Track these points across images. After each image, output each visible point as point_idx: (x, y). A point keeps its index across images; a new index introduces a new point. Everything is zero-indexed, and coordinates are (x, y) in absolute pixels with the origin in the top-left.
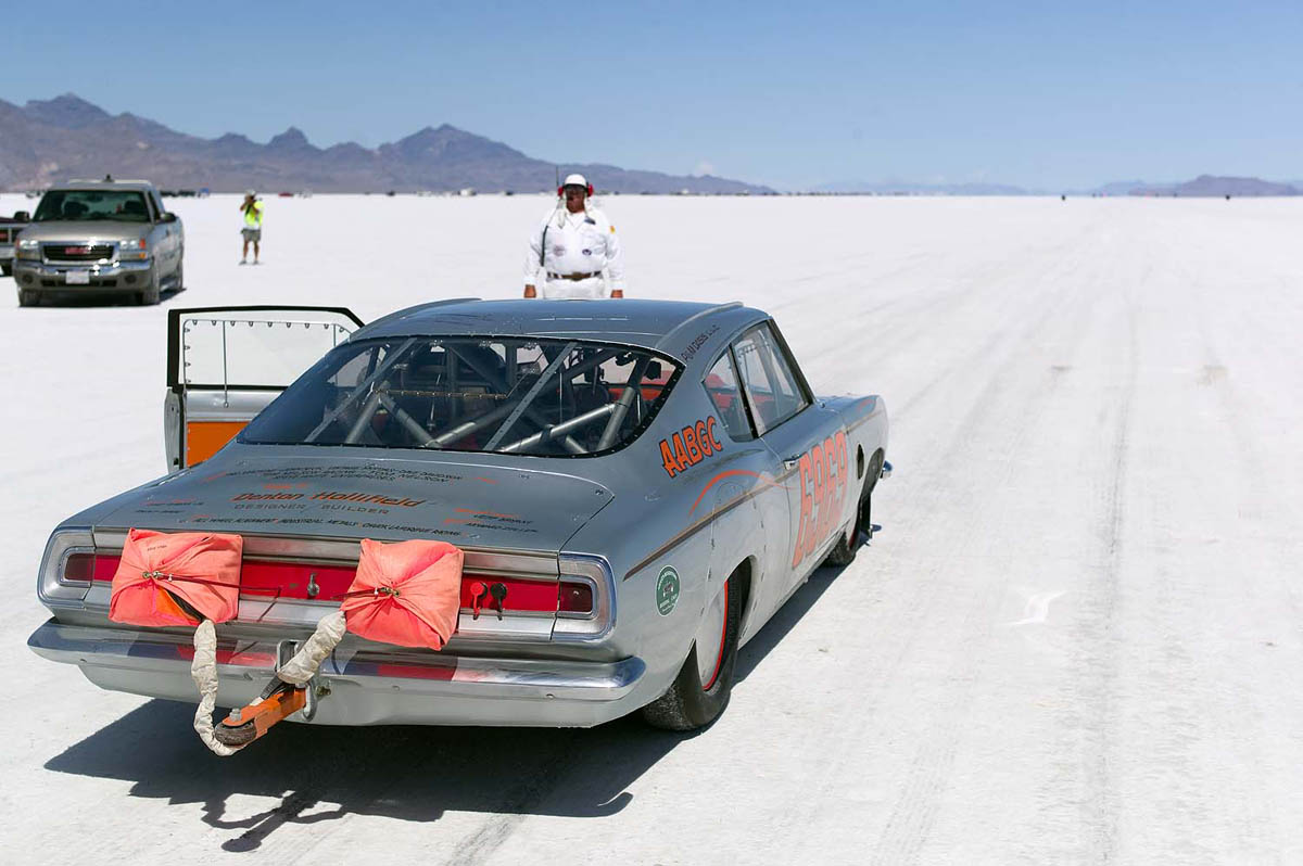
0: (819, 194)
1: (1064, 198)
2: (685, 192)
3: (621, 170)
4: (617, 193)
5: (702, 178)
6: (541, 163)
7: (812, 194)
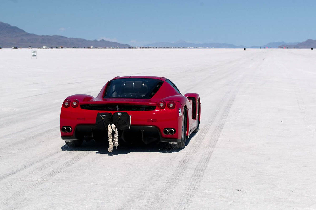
0: (149, 48)
1: (245, 49)
2: (92, 47)
3: (66, 38)
4: (62, 48)
5: (100, 41)
6: (33, 35)
7: (146, 48)
